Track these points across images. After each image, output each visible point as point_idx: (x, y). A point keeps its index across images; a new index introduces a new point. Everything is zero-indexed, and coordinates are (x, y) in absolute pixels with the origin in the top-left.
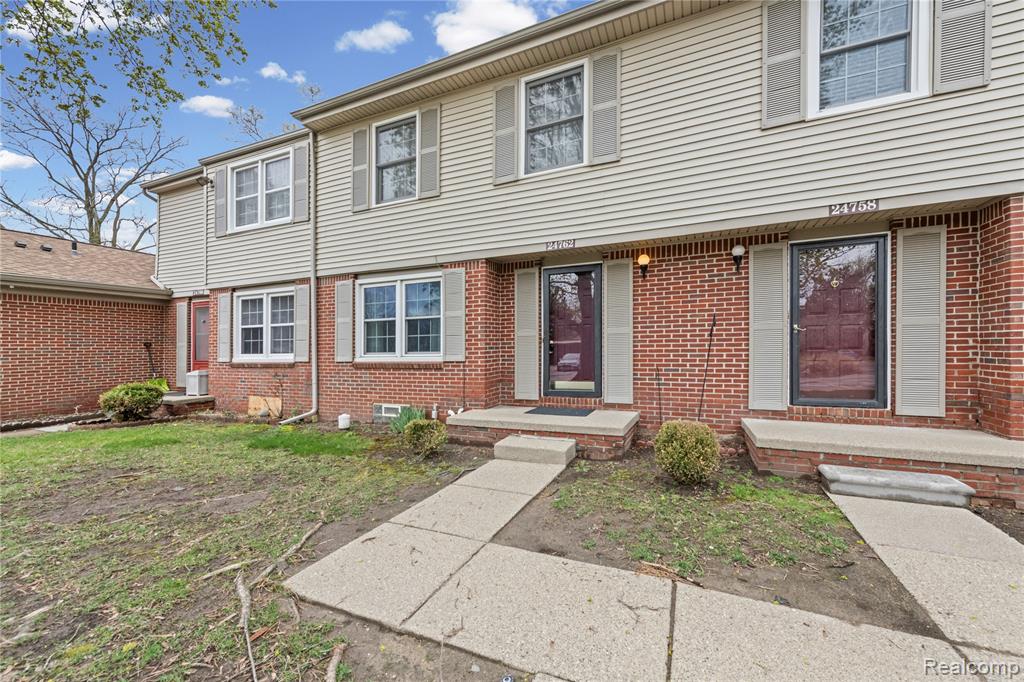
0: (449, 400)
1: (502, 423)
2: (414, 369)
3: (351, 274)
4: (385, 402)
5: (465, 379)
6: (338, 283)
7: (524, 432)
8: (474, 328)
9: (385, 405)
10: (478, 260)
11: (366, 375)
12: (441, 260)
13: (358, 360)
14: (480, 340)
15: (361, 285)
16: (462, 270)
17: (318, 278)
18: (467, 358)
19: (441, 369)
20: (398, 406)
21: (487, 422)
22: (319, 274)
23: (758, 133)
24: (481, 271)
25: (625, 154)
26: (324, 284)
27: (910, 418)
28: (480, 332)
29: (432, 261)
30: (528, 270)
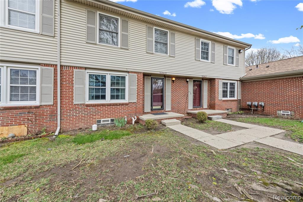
0: (130, 114)
2: (117, 105)
4: (103, 118)
5: (136, 107)
6: (75, 70)
8: (139, 92)
9: (102, 120)
10: (141, 73)
11: (93, 109)
12: (128, 70)
13: (87, 103)
14: (141, 96)
15: (87, 72)
16: (136, 74)
17: (61, 66)
18: (137, 101)
19: (128, 105)
20: (110, 119)
22: (62, 64)
23: (195, 60)
24: (142, 75)
25: (176, 56)
26: (64, 69)
27: (205, 108)
28: (141, 93)
29: (126, 70)
30: (148, 77)
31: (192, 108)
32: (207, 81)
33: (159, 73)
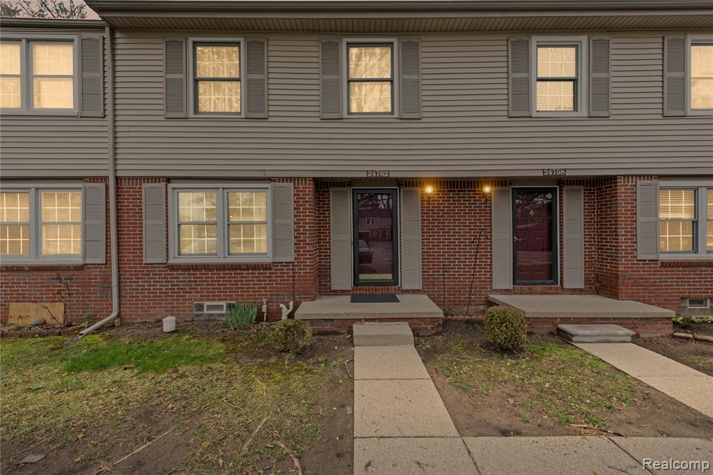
0: (278, 295)
1: (348, 314)
2: (241, 269)
3: (163, 177)
4: (207, 300)
5: (294, 276)
6: (145, 185)
7: (366, 320)
8: (302, 234)
9: (206, 304)
10: (306, 178)
11: (184, 276)
12: (268, 175)
13: (172, 261)
14: (308, 244)
15: (174, 188)
16: (291, 185)
17: (117, 178)
18: (295, 259)
19: (270, 269)
20: (224, 303)
21: (334, 314)
22: (119, 174)
23: (507, 119)
24: (309, 188)
25: (424, 115)
26: (125, 185)
27: (569, 290)
28: (308, 237)
29: (261, 175)
30: (343, 189)
31: (510, 286)
32: (582, 188)
33: (364, 175)
